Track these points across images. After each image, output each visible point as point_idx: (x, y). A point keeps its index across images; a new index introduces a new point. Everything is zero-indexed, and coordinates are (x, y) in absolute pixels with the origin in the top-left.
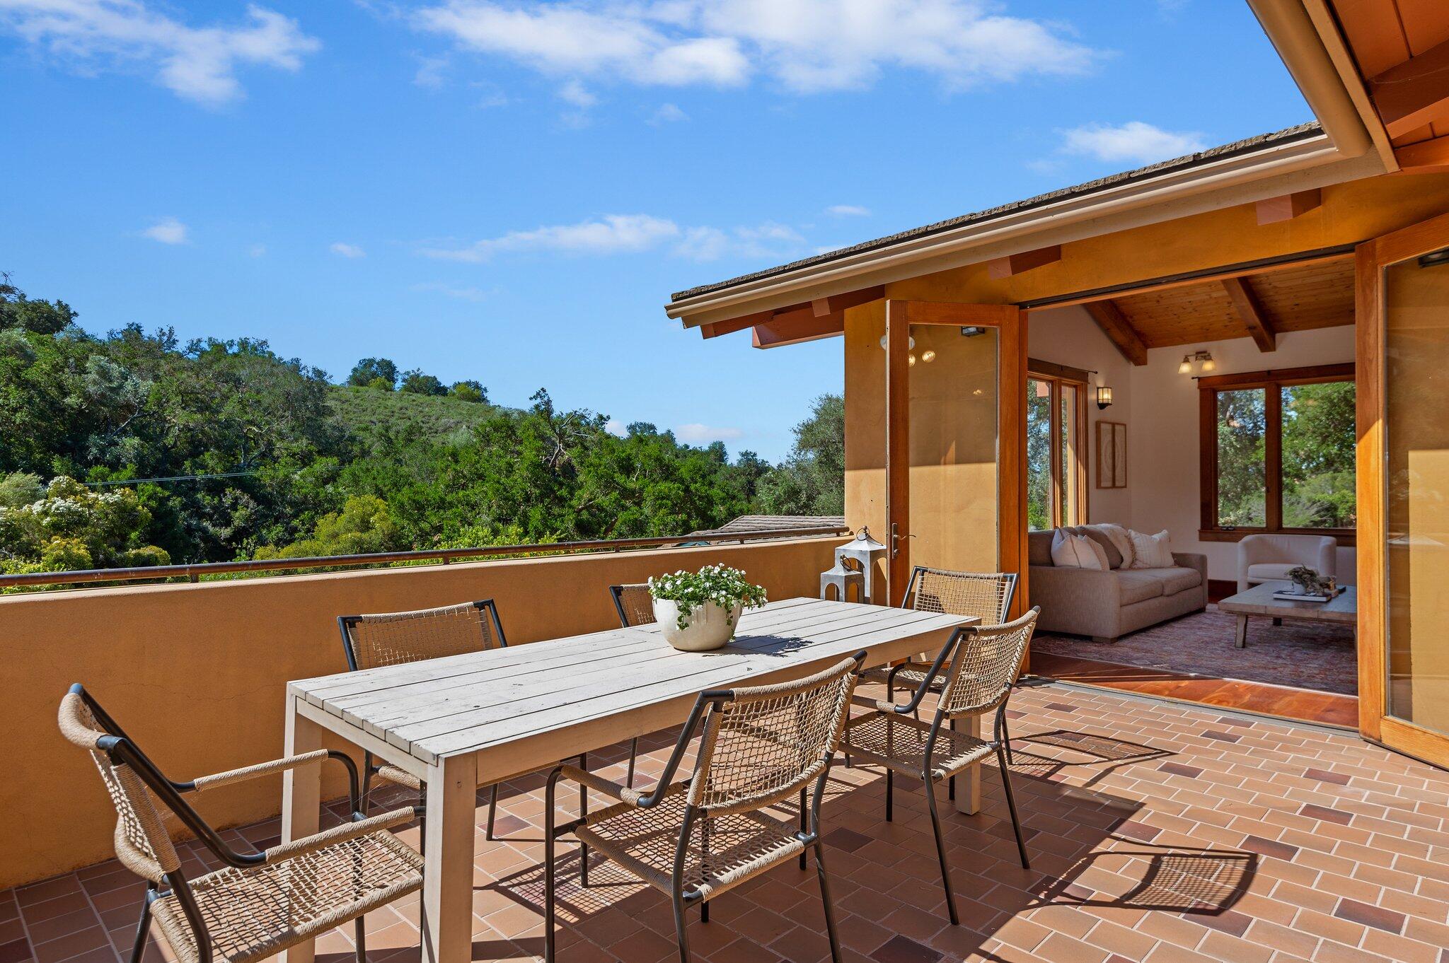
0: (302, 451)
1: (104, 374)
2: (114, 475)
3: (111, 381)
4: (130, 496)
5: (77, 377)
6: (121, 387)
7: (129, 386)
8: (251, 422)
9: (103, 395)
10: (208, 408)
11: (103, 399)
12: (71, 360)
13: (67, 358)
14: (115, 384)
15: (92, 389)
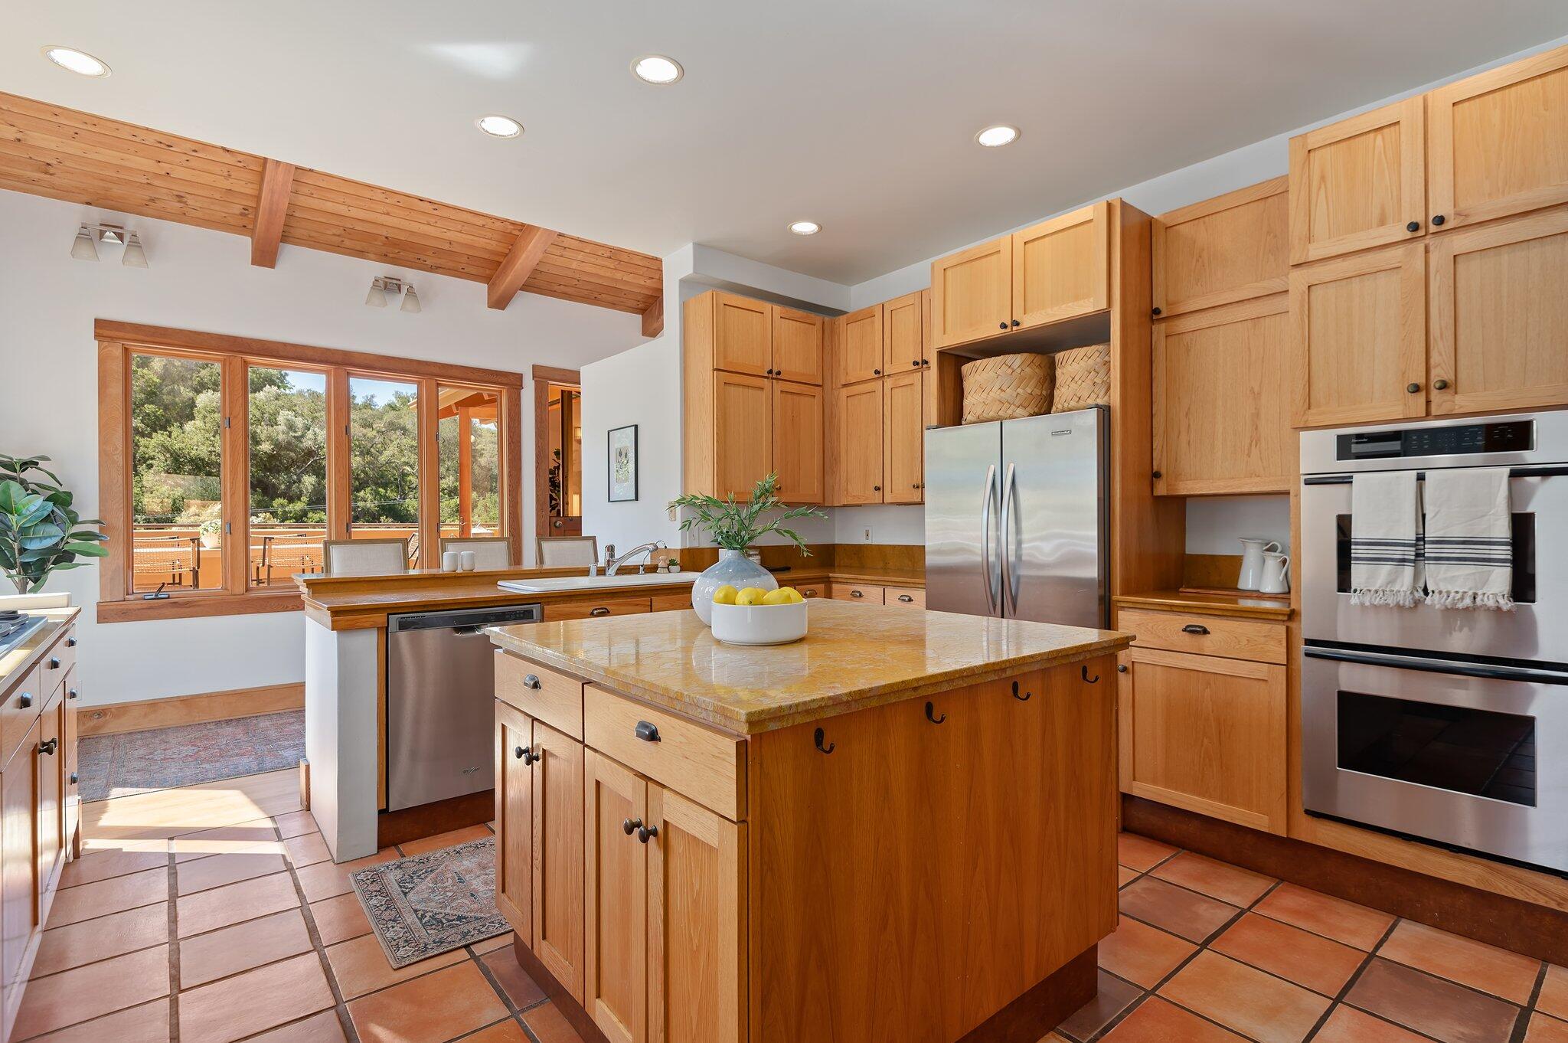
0: (449, 487)
1: (291, 427)
2: (291, 505)
3: (295, 432)
4: (269, 519)
5: (270, 428)
6: (303, 436)
7: (310, 434)
8: (407, 464)
9: (289, 443)
10: (368, 453)
11: (289, 446)
12: (266, 415)
13: (263, 413)
14: (300, 433)
15: (281, 437)
